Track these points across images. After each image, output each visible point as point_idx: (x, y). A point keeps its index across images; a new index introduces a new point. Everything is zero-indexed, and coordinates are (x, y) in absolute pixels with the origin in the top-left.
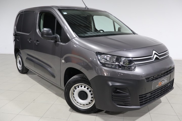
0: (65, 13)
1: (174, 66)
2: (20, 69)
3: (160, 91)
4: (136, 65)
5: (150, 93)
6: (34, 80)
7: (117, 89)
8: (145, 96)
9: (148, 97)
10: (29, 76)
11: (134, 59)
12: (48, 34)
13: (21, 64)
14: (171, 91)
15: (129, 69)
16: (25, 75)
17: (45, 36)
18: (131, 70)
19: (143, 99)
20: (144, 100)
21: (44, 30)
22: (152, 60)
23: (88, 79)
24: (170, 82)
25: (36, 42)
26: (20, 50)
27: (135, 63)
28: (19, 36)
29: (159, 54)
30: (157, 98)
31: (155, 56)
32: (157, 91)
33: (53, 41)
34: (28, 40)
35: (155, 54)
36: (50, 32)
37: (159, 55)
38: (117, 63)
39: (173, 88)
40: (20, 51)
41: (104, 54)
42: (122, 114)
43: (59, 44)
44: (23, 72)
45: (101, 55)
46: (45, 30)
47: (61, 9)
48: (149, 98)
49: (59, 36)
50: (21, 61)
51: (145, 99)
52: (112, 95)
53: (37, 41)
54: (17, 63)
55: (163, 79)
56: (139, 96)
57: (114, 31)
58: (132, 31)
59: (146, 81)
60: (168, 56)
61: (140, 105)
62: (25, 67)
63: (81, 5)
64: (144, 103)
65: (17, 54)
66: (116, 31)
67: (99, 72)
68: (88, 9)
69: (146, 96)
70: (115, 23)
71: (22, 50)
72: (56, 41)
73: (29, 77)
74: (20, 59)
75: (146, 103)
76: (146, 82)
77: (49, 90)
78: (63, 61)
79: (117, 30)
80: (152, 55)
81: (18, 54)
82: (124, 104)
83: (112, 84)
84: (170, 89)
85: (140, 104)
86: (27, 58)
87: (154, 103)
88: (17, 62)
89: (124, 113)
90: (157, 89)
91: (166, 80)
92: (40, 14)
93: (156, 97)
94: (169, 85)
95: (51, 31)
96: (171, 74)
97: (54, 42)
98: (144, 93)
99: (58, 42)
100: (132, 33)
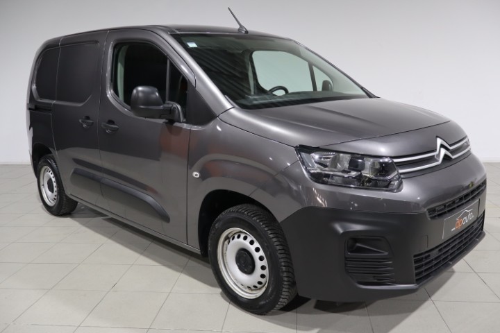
0: (192, 45)
1: (485, 176)
2: (51, 203)
3: (459, 243)
4: (402, 176)
5: (437, 250)
6: (97, 232)
7: (356, 240)
8: (426, 258)
9: (433, 260)
10: (81, 223)
11: (395, 160)
12: (148, 101)
13: (55, 189)
14: (480, 240)
15: (387, 186)
16: (67, 221)
17: (142, 107)
18: (392, 191)
19: (422, 265)
20: (424, 268)
21: (138, 92)
22: (437, 161)
23: (274, 219)
24: (478, 219)
25: (105, 126)
26: (51, 149)
27: (401, 171)
28: (50, 110)
29: (451, 145)
30: (451, 260)
31: (443, 151)
32: (452, 242)
33: (161, 121)
34: (80, 121)
35: (442, 146)
36: (153, 96)
37: (451, 148)
38: (353, 174)
39: (484, 235)
40: (51, 153)
41: (317, 149)
42: (363, 307)
43: (181, 129)
44: (62, 212)
45: (310, 153)
46: (142, 92)
47: (178, 33)
48: (435, 262)
49: (179, 107)
50: (54, 180)
51: (426, 264)
52: (346, 258)
53: (111, 122)
54: (42, 187)
55: (465, 210)
56: (415, 256)
57: (311, 89)
58: (362, 88)
59: (428, 216)
60: (469, 151)
61: (418, 281)
62: (66, 196)
63: (229, 24)
64: (424, 274)
65: (42, 160)
66: (318, 90)
67: (304, 197)
68: (247, 32)
69: (429, 256)
70: (314, 68)
71: (60, 151)
72: (171, 122)
73: (80, 225)
74: (52, 176)
75: (430, 276)
76: (429, 219)
77: (147, 256)
78: (196, 174)
79: (319, 88)
80: (436, 150)
81: (44, 162)
82: (376, 281)
83: (342, 227)
84: (477, 238)
85: (415, 278)
86: (76, 173)
87: (444, 274)
88: (42, 183)
89: (366, 306)
90: (453, 237)
91: (471, 212)
92: (115, 47)
93: (450, 258)
94: (476, 225)
95: (157, 94)
96: (480, 197)
97: (166, 123)
98: (427, 249)
99: (177, 124)
100: (364, 94)
